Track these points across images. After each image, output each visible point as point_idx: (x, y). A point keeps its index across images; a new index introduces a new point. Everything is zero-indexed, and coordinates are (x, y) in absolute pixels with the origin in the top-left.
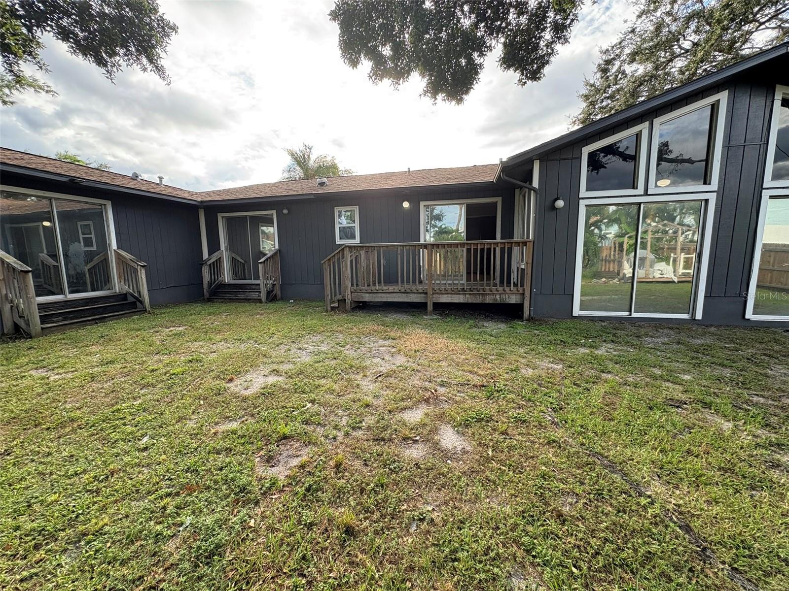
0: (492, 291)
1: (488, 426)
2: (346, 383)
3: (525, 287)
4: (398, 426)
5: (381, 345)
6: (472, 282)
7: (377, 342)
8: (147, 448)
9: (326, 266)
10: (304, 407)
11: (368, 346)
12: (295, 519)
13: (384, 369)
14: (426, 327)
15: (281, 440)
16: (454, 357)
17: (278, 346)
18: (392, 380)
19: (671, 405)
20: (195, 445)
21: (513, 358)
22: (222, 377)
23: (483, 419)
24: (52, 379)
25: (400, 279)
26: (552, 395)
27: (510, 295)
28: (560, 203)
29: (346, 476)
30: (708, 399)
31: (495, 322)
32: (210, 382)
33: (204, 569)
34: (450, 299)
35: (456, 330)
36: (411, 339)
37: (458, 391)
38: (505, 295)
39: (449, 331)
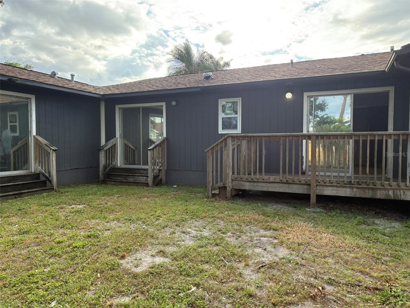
0: (383, 186)
2: (229, 271)
6: (360, 175)
7: (258, 232)
9: (209, 154)
10: (189, 289)
11: (249, 235)
13: (266, 260)
14: (310, 219)
16: (342, 254)
17: (163, 228)
18: (275, 272)
22: (116, 253)
25: (281, 169)
27: (406, 191)
31: (388, 219)
32: (106, 258)
34: (336, 192)
35: (343, 226)
36: (294, 231)
37: (349, 292)
38: (400, 191)
39: (334, 226)
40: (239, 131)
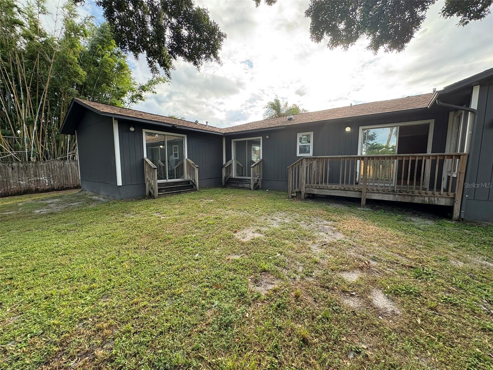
0: (421, 194)
1: (417, 299)
2: (302, 246)
3: (456, 193)
4: (339, 281)
5: (327, 224)
6: (402, 186)
7: (323, 222)
8: (198, 259)
9: (290, 170)
10: (276, 255)
11: (316, 223)
12: (271, 321)
13: (327, 241)
14: (359, 215)
15: (262, 272)
16: (384, 241)
17: (260, 216)
18: (334, 249)
20: (219, 264)
21: (441, 249)
22: (231, 229)
23: (411, 293)
24: (161, 218)
25: (340, 180)
27: (439, 198)
29: (302, 305)
31: (422, 218)
32: (226, 232)
33: (223, 332)
34: (381, 197)
35: (386, 221)
36: (348, 223)
37: (388, 267)
38: (434, 198)
39: (379, 221)
40: (311, 154)
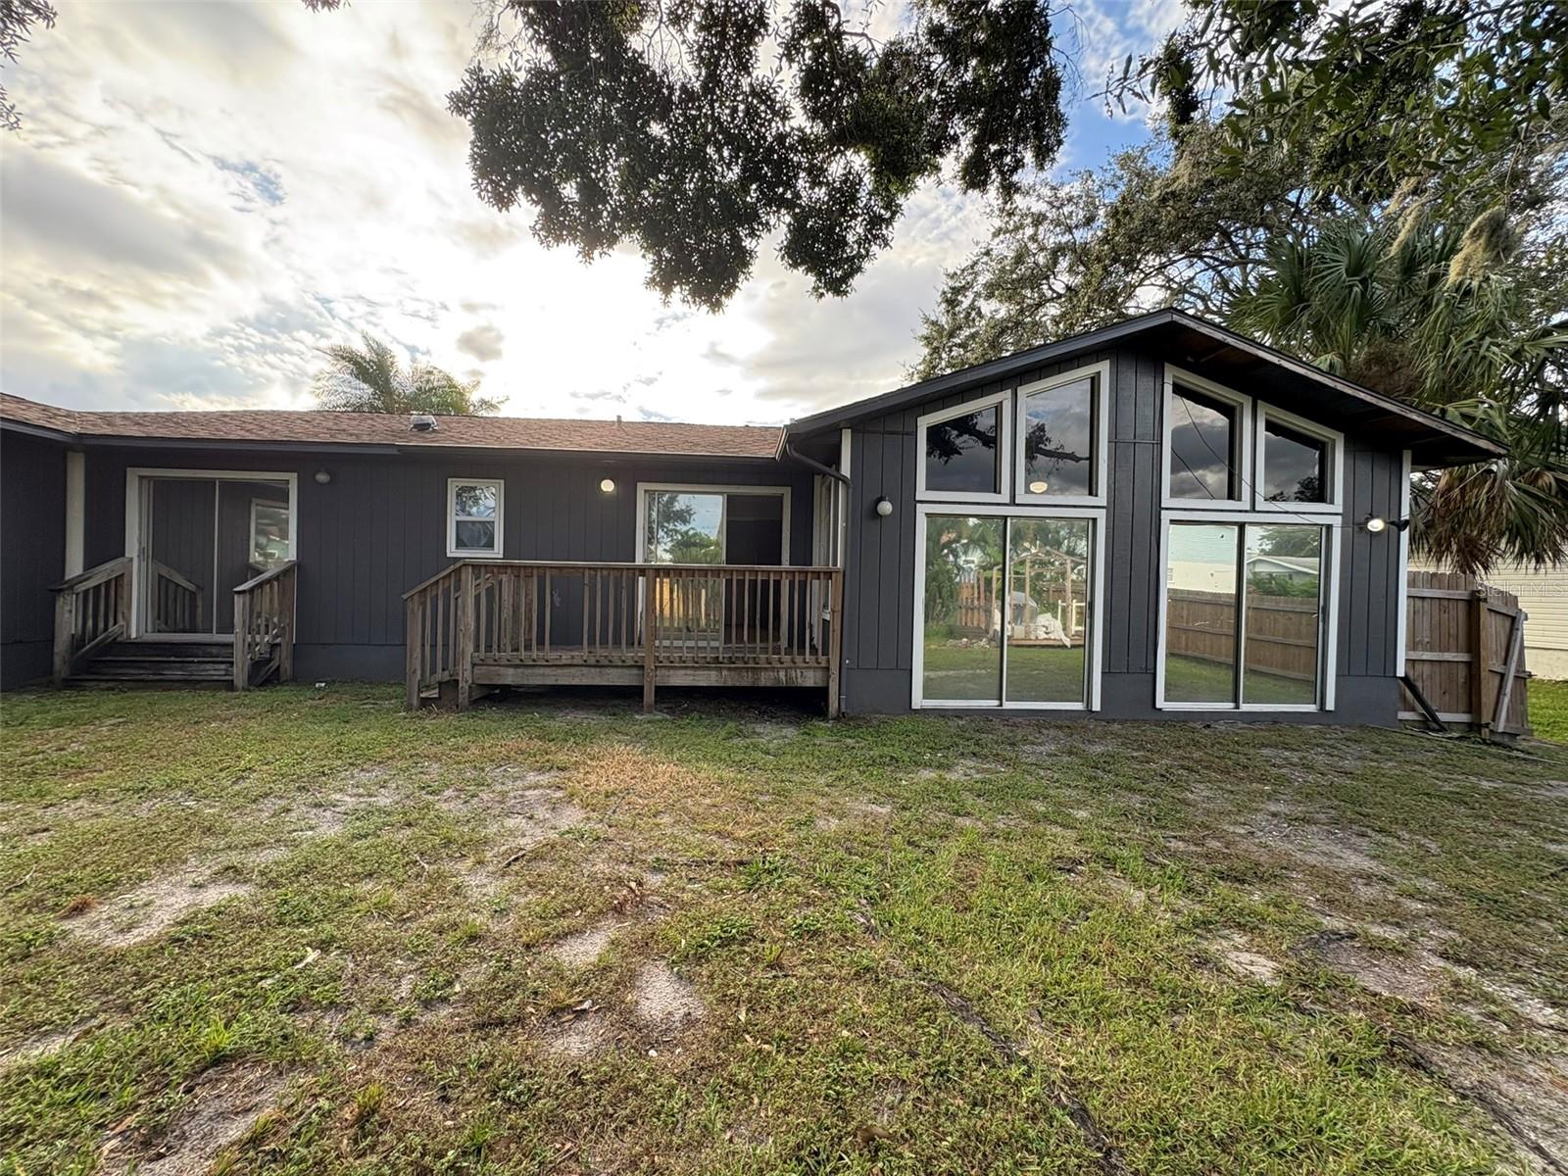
0: (770, 663)
1: (745, 952)
2: (428, 886)
3: (830, 657)
4: (544, 979)
6: (734, 645)
7: (522, 778)
9: (415, 606)
10: (295, 962)
11: (499, 788)
13: (527, 843)
14: (638, 738)
15: (204, 1071)
16: (690, 802)
18: (544, 867)
19: (1060, 869)
21: (803, 796)
22: (50, 903)
23: (734, 938)
25: (585, 635)
26: (869, 869)
27: (804, 671)
28: (886, 507)
29: (383, 1143)
30: (1113, 851)
34: (691, 678)
35: (700, 744)
36: (602, 767)
37: (690, 879)
38: (795, 671)
39: (684, 746)
40: (498, 551)
